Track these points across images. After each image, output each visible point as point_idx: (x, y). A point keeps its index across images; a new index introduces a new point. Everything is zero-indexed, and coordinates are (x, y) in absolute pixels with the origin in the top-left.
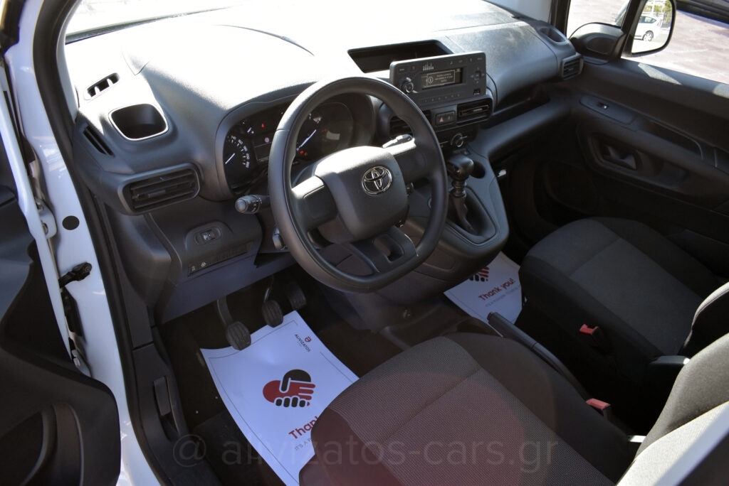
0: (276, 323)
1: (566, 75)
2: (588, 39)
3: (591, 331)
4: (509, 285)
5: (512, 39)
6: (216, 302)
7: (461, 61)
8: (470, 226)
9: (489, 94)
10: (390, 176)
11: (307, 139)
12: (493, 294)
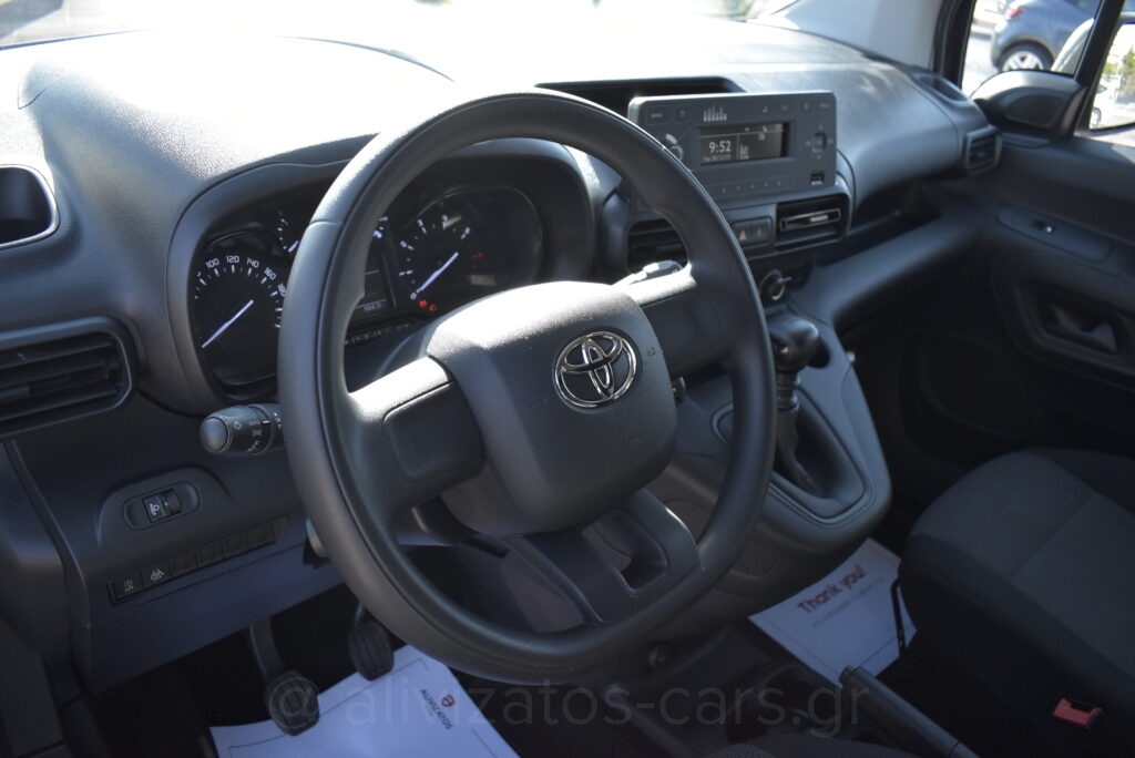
0: (377, 670)
1: (974, 166)
2: (1007, 101)
3: (1081, 718)
4: (855, 581)
5: (870, 89)
6: (247, 630)
7: (785, 108)
8: (806, 474)
9: (843, 185)
10: (632, 357)
11: (436, 274)
12: (825, 601)
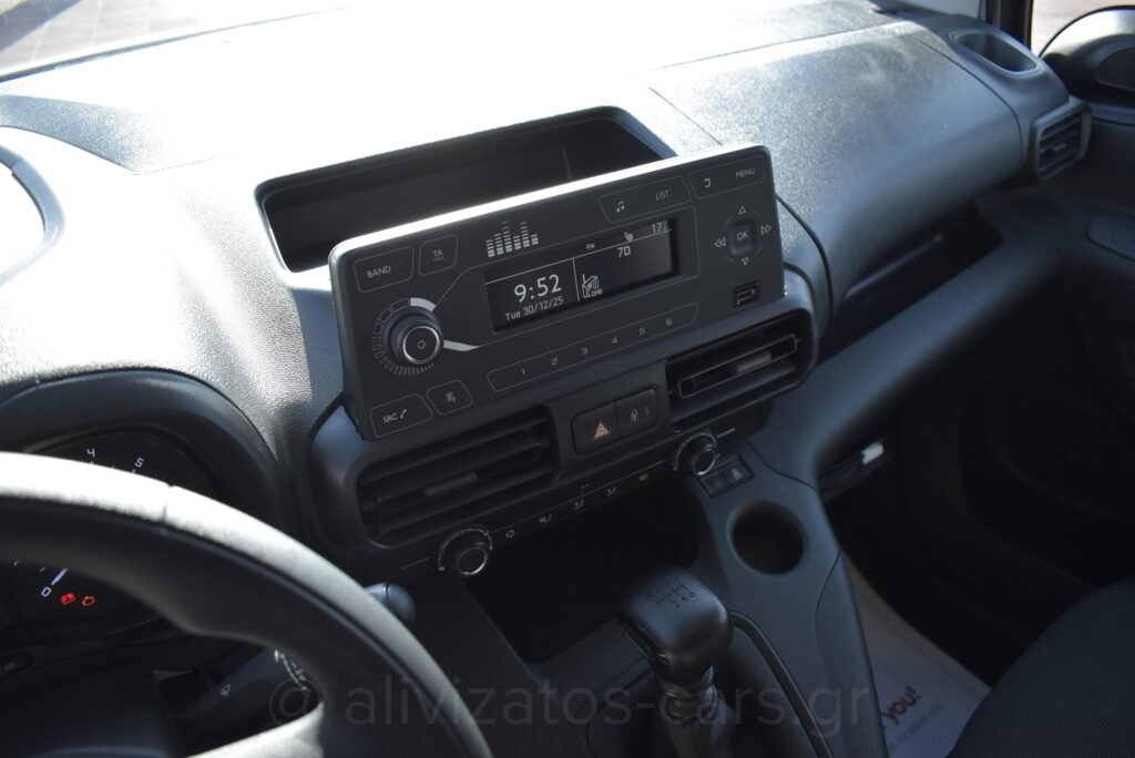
1: (1050, 164)
